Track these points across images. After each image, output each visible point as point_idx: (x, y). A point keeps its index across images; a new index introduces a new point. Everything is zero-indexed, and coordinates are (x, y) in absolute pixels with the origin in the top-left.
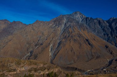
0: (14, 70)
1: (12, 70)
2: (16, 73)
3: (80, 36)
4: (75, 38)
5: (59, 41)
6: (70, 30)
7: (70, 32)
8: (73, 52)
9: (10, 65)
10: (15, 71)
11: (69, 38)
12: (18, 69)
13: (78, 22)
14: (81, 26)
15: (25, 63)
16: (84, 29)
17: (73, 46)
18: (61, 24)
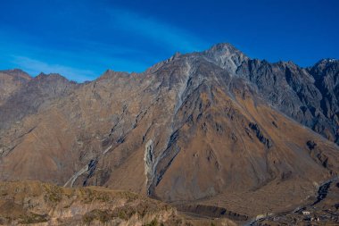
0: (43, 217)
1: (37, 218)
5: (171, 131)
6: (204, 97)
7: (205, 103)
8: (212, 161)
10: (45, 221)
11: (202, 121)
12: (52, 214)
13: (225, 75)
14: (235, 85)
15: (75, 197)
16: (244, 95)
17: (212, 145)
18: (177, 81)
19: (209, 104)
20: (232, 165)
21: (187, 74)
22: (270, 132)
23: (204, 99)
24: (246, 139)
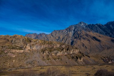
1: (18, 48)
2: (23, 52)
3: (87, 35)
4: (84, 37)
5: (71, 41)
8: (84, 46)
9: (15, 41)
10: (22, 49)
11: (79, 38)
12: (26, 47)
15: (38, 42)
16: (89, 31)
17: (83, 43)
18: (71, 30)
19: (80, 34)
20: (90, 47)
21: (74, 29)
22: (99, 38)
23: (79, 33)
24: (93, 41)
